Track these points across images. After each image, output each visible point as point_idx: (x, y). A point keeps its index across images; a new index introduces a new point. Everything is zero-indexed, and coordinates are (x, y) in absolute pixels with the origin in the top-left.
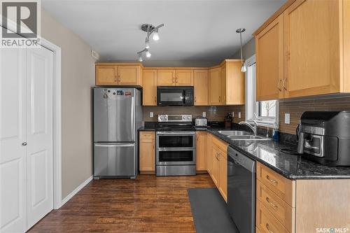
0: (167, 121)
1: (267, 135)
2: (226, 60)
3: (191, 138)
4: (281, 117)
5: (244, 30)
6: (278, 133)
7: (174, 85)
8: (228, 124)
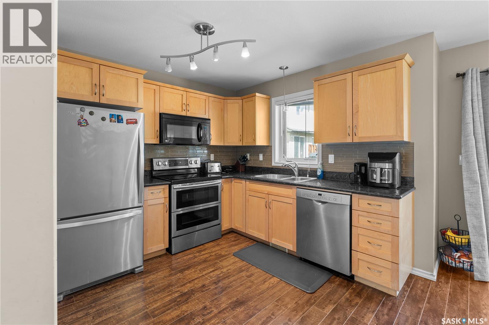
0: (167, 167)
1: (308, 176)
2: (257, 94)
3: (216, 188)
4: (325, 158)
5: (287, 68)
6: (323, 172)
7: (184, 114)
8: (241, 169)
